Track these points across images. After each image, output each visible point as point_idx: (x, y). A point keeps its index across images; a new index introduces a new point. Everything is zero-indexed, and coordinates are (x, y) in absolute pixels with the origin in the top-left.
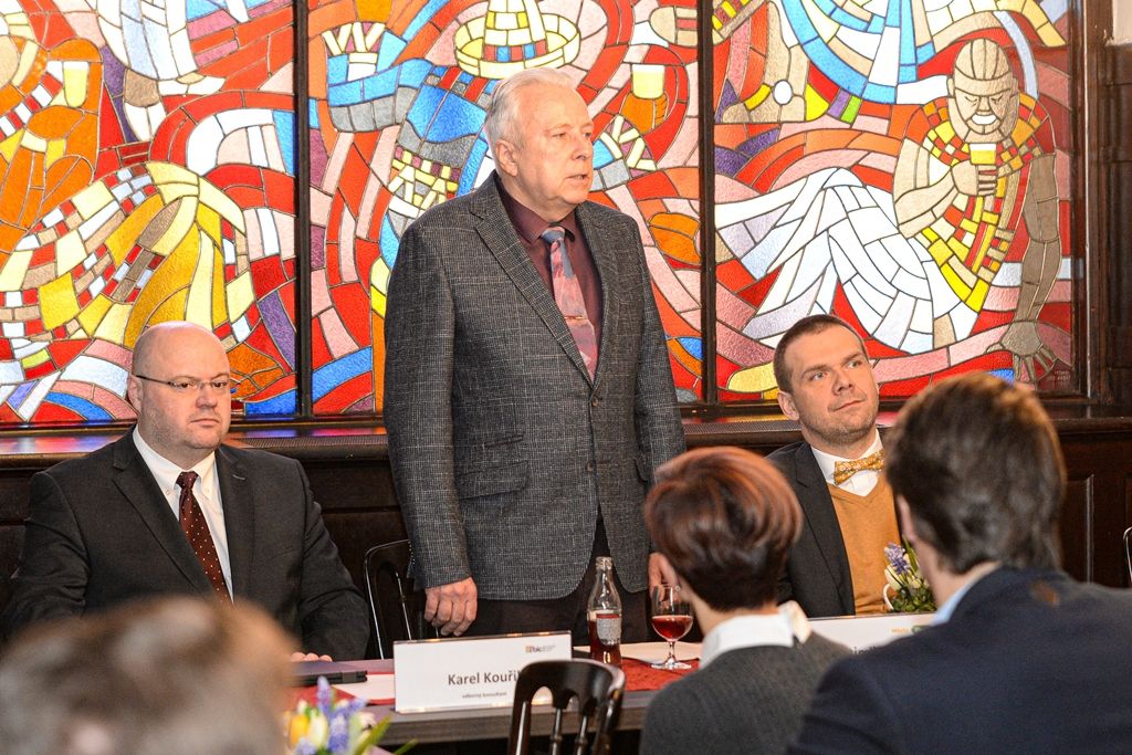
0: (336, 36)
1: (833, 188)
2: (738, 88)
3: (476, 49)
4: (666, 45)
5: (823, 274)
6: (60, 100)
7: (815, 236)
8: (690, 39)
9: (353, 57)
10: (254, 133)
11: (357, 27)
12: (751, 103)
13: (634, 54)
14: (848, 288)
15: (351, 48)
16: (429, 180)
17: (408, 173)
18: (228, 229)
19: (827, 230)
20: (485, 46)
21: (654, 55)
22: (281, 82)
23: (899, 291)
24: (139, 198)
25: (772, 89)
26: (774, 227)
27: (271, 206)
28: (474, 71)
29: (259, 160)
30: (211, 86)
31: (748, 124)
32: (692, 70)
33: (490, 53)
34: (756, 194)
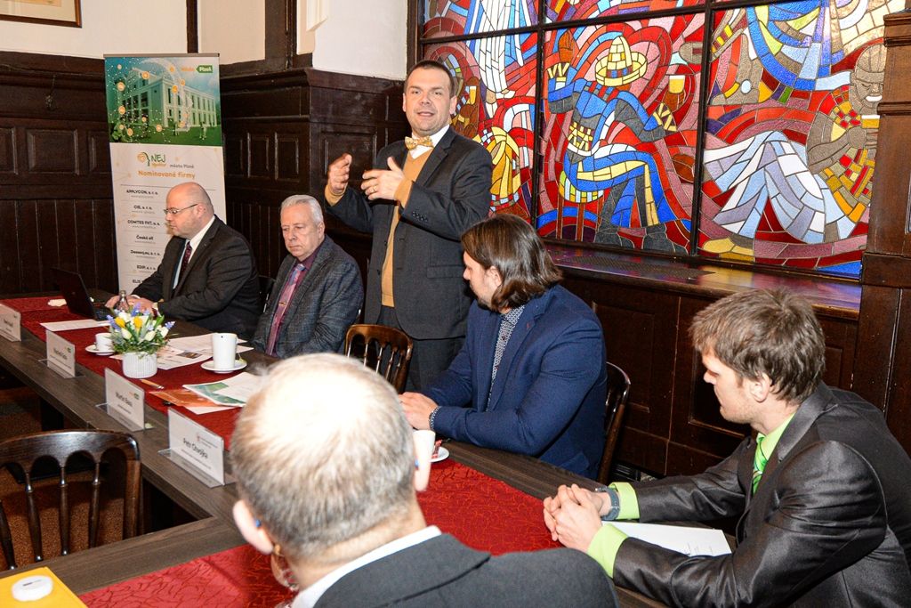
0: (552, 69)
1: (770, 142)
2: (721, 86)
3: (603, 73)
4: (686, 63)
5: (760, 192)
6: (468, 102)
7: (757, 170)
8: (698, 60)
9: (558, 79)
10: (523, 114)
11: (560, 65)
12: (728, 93)
13: (671, 70)
14: (774, 202)
15: (557, 75)
16: (582, 135)
17: (575, 132)
18: (514, 156)
19: (764, 167)
20: (608, 71)
21: (681, 70)
22: (532, 93)
23: (805, 205)
24: (489, 141)
25: (740, 85)
26: (735, 164)
27: (527, 147)
28: (602, 83)
29: (525, 127)
30: (511, 94)
31: (724, 106)
32: (698, 76)
33: (609, 74)
34: (725, 144)
